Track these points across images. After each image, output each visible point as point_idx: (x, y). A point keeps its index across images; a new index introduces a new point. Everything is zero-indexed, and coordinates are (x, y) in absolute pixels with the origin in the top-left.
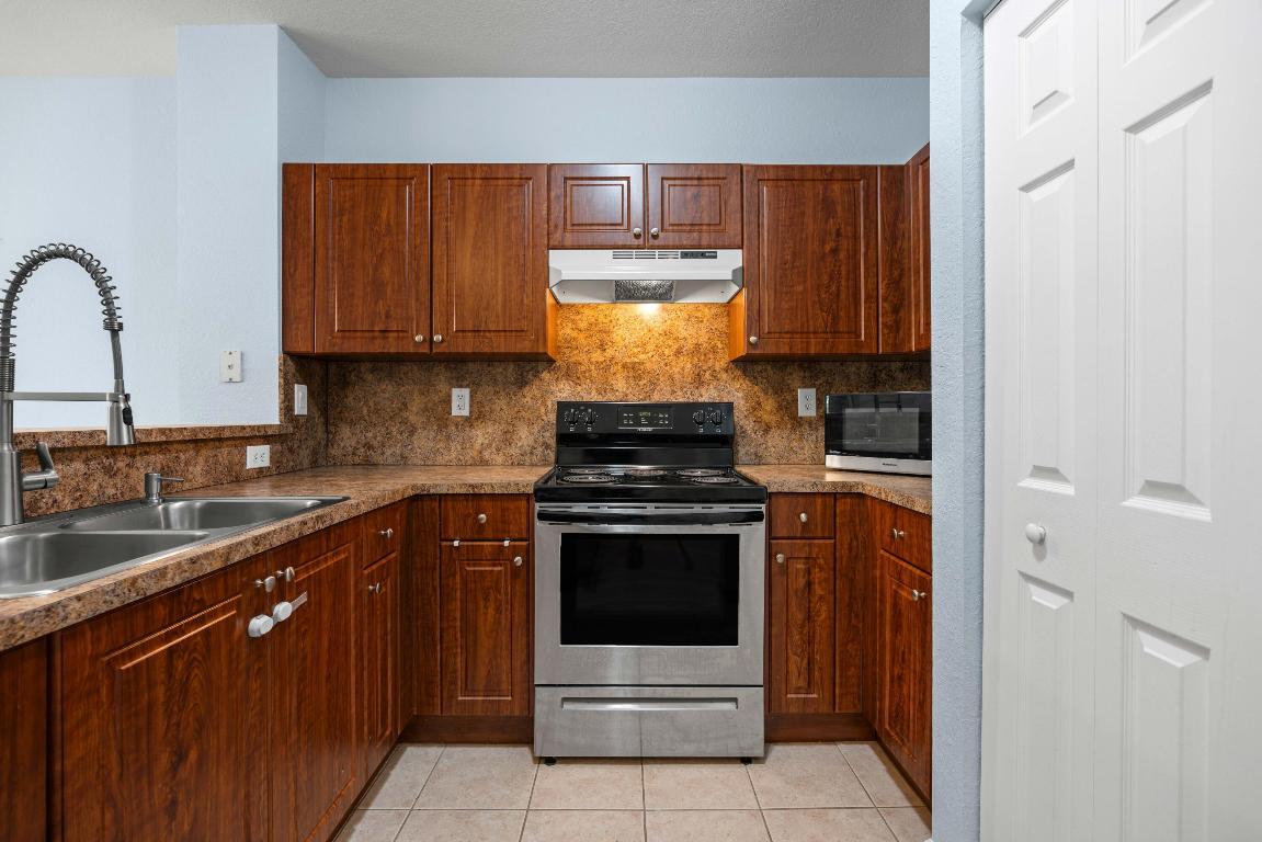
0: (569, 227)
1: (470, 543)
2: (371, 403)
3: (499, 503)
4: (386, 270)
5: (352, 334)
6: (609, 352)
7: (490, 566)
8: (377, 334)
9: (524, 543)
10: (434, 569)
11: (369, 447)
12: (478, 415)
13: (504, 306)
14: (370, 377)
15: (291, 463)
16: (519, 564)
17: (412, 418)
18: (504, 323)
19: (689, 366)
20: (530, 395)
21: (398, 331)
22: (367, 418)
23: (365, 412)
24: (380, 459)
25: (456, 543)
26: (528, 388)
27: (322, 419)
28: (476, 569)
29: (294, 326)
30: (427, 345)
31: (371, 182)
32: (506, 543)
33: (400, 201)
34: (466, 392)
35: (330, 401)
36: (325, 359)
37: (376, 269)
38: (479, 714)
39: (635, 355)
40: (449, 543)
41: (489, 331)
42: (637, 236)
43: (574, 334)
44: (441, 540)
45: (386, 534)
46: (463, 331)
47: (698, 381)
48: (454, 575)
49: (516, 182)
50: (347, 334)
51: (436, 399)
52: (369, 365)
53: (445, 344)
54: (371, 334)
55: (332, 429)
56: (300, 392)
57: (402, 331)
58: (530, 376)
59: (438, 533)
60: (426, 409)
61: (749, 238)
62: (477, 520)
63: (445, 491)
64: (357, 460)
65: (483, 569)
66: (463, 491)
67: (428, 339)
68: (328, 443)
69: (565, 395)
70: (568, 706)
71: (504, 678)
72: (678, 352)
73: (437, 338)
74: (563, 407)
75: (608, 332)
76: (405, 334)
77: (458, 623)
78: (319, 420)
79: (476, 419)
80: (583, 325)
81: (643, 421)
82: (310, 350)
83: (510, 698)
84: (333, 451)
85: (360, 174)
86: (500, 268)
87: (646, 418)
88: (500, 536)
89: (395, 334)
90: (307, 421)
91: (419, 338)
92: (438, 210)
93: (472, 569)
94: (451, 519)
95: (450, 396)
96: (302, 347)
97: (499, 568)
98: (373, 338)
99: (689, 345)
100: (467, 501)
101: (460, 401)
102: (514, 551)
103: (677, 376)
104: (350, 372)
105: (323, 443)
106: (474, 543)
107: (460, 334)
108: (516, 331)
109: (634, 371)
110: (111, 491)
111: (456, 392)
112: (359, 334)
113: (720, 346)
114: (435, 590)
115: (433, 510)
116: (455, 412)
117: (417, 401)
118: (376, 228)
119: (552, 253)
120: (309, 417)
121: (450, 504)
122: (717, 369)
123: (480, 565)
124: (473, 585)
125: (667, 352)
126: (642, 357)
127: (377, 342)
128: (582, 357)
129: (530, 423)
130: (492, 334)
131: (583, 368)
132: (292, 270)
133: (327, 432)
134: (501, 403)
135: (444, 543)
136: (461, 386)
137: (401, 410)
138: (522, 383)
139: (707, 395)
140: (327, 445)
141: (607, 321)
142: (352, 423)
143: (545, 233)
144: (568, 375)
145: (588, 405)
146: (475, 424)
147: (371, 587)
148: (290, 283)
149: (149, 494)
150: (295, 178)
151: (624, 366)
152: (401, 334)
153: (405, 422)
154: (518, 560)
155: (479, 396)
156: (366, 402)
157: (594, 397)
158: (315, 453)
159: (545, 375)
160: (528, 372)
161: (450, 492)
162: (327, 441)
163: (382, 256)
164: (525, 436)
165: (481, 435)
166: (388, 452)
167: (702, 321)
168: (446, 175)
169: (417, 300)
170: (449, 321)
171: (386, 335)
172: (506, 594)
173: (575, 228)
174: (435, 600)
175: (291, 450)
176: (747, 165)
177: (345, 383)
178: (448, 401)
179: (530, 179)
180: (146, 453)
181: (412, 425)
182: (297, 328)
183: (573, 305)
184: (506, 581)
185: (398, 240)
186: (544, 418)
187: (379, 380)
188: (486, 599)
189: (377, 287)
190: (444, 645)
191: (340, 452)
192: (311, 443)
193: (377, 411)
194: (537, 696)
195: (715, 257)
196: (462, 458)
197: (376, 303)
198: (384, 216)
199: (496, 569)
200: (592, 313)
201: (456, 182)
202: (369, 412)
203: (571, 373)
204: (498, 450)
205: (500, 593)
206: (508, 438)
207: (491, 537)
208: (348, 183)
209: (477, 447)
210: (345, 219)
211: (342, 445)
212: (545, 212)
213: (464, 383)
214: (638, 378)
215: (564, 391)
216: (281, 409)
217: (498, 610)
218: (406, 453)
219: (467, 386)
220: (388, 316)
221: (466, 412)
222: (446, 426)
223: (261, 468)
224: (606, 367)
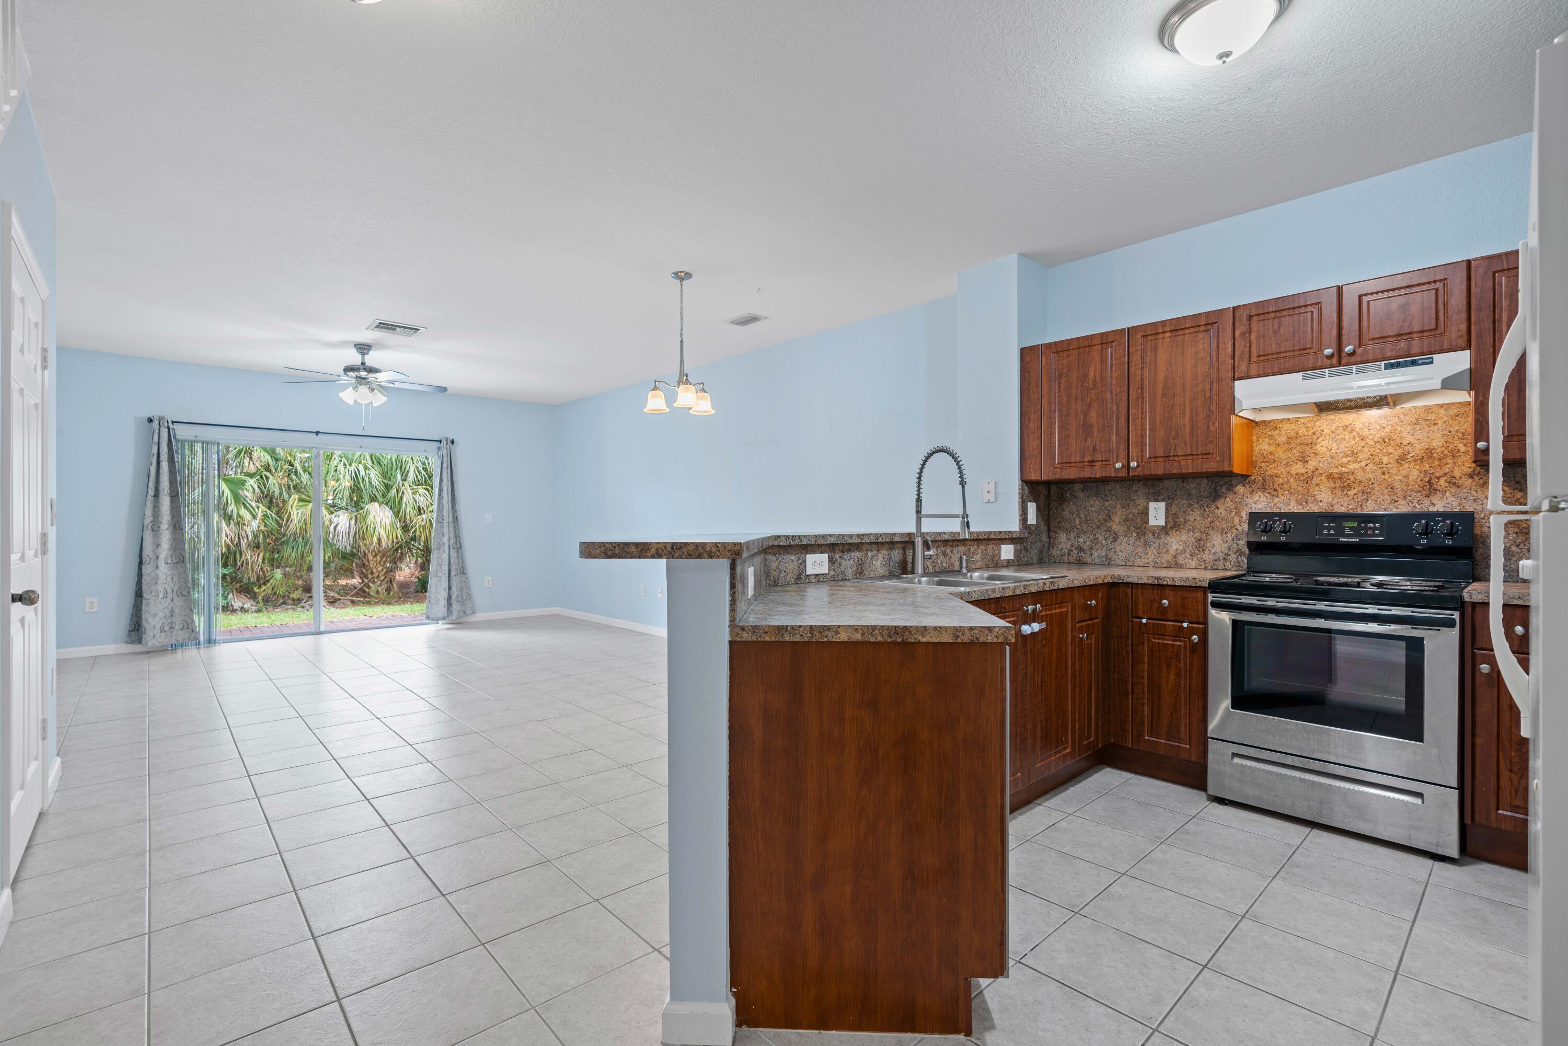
0: (1254, 359)
1: (1155, 622)
2: (1082, 516)
3: (1180, 593)
4: (1093, 415)
5: (1068, 465)
6: (1312, 464)
7: (1171, 640)
8: (1086, 464)
9: (1201, 626)
10: (1127, 637)
11: (1081, 549)
12: (1173, 524)
13: (1192, 434)
14: (1081, 495)
15: (1026, 559)
16: (1196, 641)
17: (1115, 527)
18: (1191, 447)
19: (1415, 473)
20: (1223, 507)
21: (1102, 461)
22: (1078, 527)
23: (1077, 522)
24: (1089, 560)
25: (1144, 621)
26: (1222, 500)
27: (1046, 528)
28: (1160, 641)
29: (1028, 462)
30: (1125, 470)
31: (1082, 350)
32: (1185, 625)
33: (1103, 361)
34: (1162, 506)
35: (1051, 513)
36: (1048, 484)
37: (1085, 415)
38: (1162, 753)
39: (1343, 465)
40: (1138, 620)
41: (1178, 456)
42: (1330, 357)
43: (1272, 448)
44: (1133, 617)
45: (1091, 604)
46: (1155, 457)
47: (1430, 488)
48: (1143, 644)
49: (1202, 328)
50: (1064, 465)
51: (1135, 511)
52: (1080, 486)
53: (1140, 468)
54: (1082, 464)
55: (1053, 535)
56: (1032, 507)
57: (1106, 461)
58: (1224, 490)
59: (1130, 612)
60: (1126, 520)
61: (1480, 337)
62: (1161, 605)
63: (1136, 581)
64: (1072, 560)
65: (1165, 642)
66: (1150, 582)
67: (1126, 464)
68: (1051, 545)
69: (1260, 506)
70: (1237, 760)
71: (1183, 729)
72: (1402, 459)
73: (1133, 464)
74: (1254, 517)
75: (1311, 444)
76: (1108, 463)
77: (1146, 681)
78: (1044, 528)
79: (1171, 528)
80: (1282, 439)
81: (1347, 531)
82: (1039, 478)
83: (1188, 746)
84: (1054, 552)
85: (1074, 346)
86: (1187, 402)
87: (1351, 528)
88: (1180, 618)
89: (1100, 463)
90: (1036, 529)
91: (1118, 465)
92: (1133, 364)
93: (1157, 641)
94: (1141, 602)
95: (1147, 508)
96: (1034, 477)
97: (1179, 643)
98: (1084, 466)
99: (1418, 450)
100: (1153, 589)
101: (1157, 514)
102: (1193, 631)
103: (1397, 485)
104: (1066, 492)
105: (1047, 545)
106: (1159, 622)
107: (1153, 460)
108: (1203, 454)
109: (1342, 482)
110: (945, 565)
111: (1152, 505)
112: (1073, 465)
113: (1463, 449)
114: (1127, 653)
115: (1127, 595)
116: (1152, 522)
117: (1119, 513)
118: (1086, 384)
119: (1238, 384)
120: (1037, 526)
121: (1140, 590)
122: (1457, 474)
123: (1164, 639)
124: (1158, 654)
125: (1385, 460)
126: (1353, 466)
127: (1087, 469)
128: (1281, 470)
129: (1223, 532)
130: (1181, 458)
131: (1281, 481)
132: (1027, 423)
133: (1049, 537)
134: (1195, 515)
135: (1135, 620)
136: (1157, 500)
137: (1106, 521)
138: (1215, 496)
139: (1440, 504)
140: (1049, 548)
141: (1310, 433)
142: (1068, 531)
143: (1230, 367)
144: (1263, 488)
145: (1282, 515)
146: (1170, 532)
147: (1081, 636)
148: (1025, 432)
149: (961, 567)
150: (1028, 355)
151: (1330, 477)
152: (1104, 463)
153: (1109, 530)
154: (1195, 638)
155: (1174, 509)
156: (1078, 515)
157: (1294, 508)
158: (1041, 552)
159: (1240, 489)
160: (1221, 486)
161: (1140, 582)
162: (1049, 544)
163: (1089, 405)
164: (1218, 543)
165: (1175, 542)
166: (1095, 554)
167: (1435, 424)
168: (1140, 334)
169: (1117, 436)
170: (1143, 450)
171: (1094, 464)
172: (1186, 665)
173: (1261, 358)
174: (1128, 661)
175: (1026, 549)
176: (1475, 260)
177: (1062, 500)
178: (1146, 513)
179: (1216, 323)
180: (958, 546)
181: (1115, 533)
182: (1030, 464)
183: (1270, 422)
184: (1185, 655)
185: (1102, 391)
186: (1238, 527)
187: (1088, 497)
188: (1168, 666)
189: (1087, 428)
190: (1135, 696)
191: (1058, 552)
192: (1038, 545)
193: (1087, 521)
194: (1210, 747)
195: (1432, 363)
196: (1158, 561)
197: (1086, 439)
198: (1091, 374)
199: (1176, 643)
200: (1293, 426)
201: (1149, 338)
202: (1081, 522)
203: (1267, 486)
204: (1192, 555)
205: (1180, 663)
206: (1201, 545)
207: (1172, 618)
208: (1065, 354)
209: (1172, 552)
210: (1063, 380)
211: (1060, 547)
212: (1230, 350)
213: (1159, 498)
214: (1346, 487)
215: (1260, 503)
216: (1020, 520)
217: (1178, 675)
218: (1111, 555)
219: (1163, 500)
220: (1094, 449)
221: (1162, 522)
222: (1144, 534)
223: (1009, 560)
224: (1307, 479)
